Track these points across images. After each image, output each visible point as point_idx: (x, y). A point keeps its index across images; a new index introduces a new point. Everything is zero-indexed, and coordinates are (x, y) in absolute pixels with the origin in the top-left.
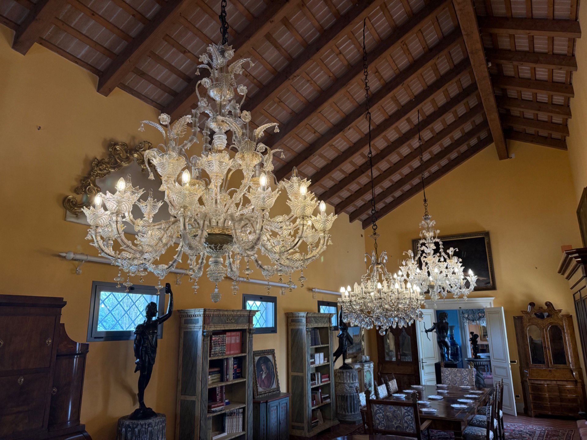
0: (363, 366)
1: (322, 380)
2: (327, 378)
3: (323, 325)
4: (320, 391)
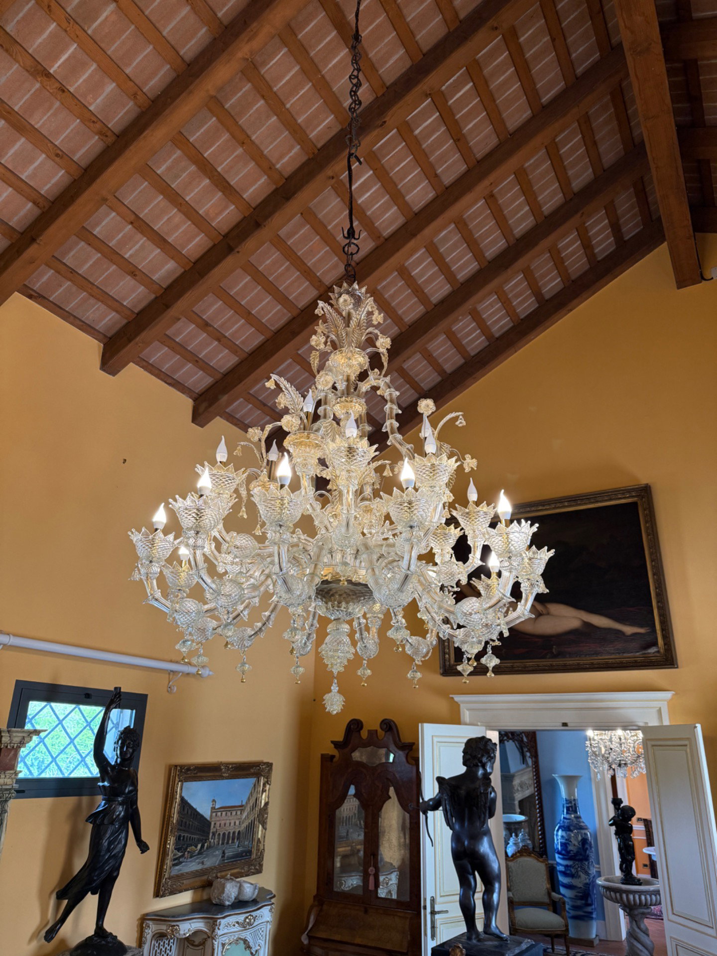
0: (213, 924)
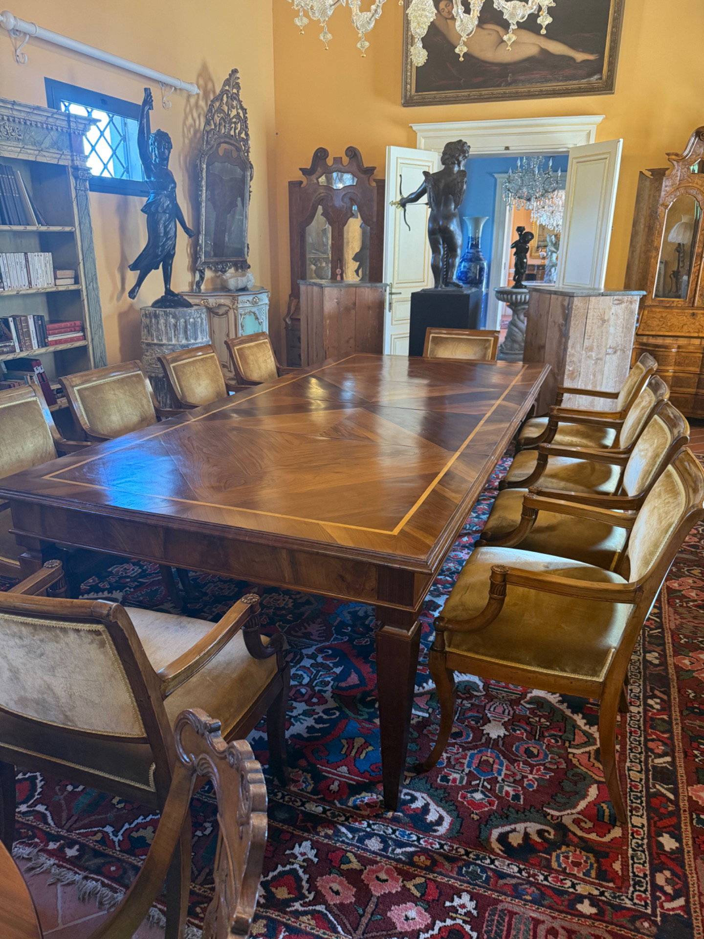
0: (233, 300)
1: (51, 339)
2: (71, 331)
3: (29, 151)
4: (37, 372)
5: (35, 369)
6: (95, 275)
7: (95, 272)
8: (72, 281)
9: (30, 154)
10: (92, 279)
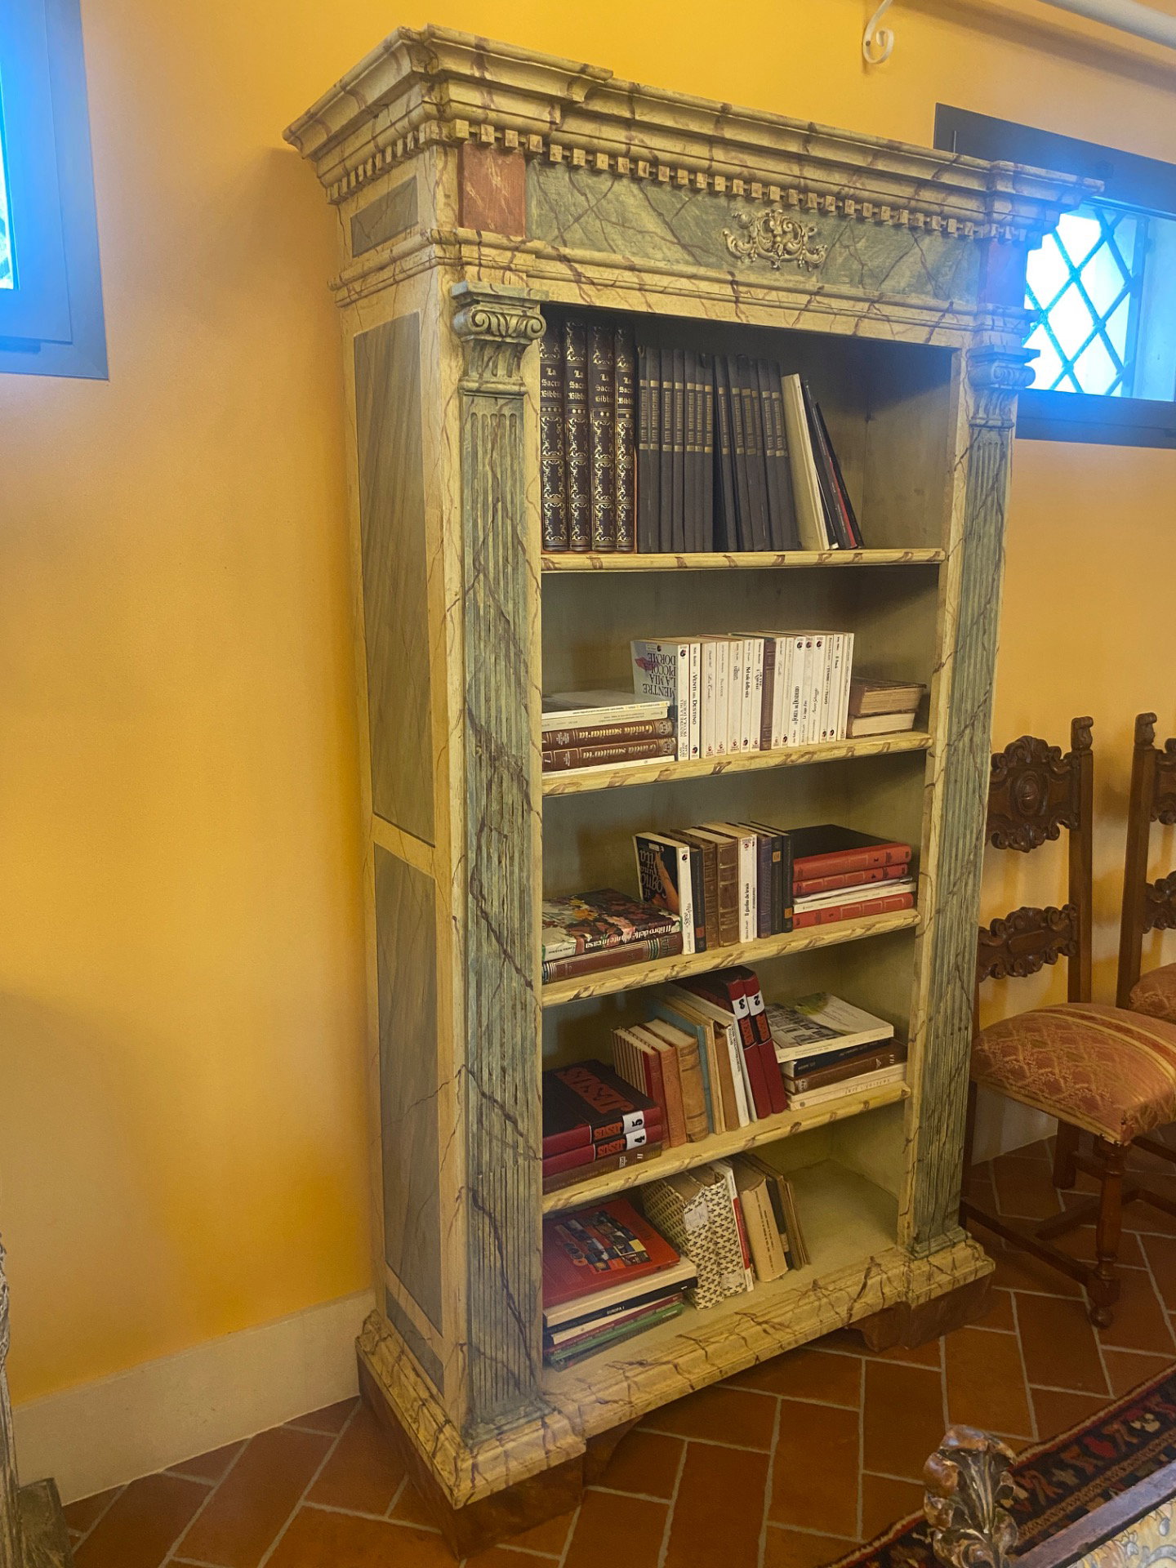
1: (801, 906)
2: (873, 879)
3: (836, 304)
4: (740, 1013)
5: (736, 1003)
6: (987, 701)
7: (988, 693)
8: (906, 720)
9: (839, 313)
10: (974, 716)
